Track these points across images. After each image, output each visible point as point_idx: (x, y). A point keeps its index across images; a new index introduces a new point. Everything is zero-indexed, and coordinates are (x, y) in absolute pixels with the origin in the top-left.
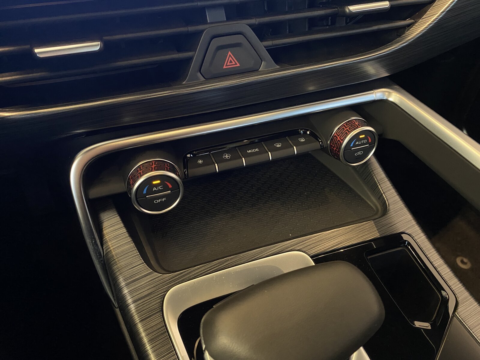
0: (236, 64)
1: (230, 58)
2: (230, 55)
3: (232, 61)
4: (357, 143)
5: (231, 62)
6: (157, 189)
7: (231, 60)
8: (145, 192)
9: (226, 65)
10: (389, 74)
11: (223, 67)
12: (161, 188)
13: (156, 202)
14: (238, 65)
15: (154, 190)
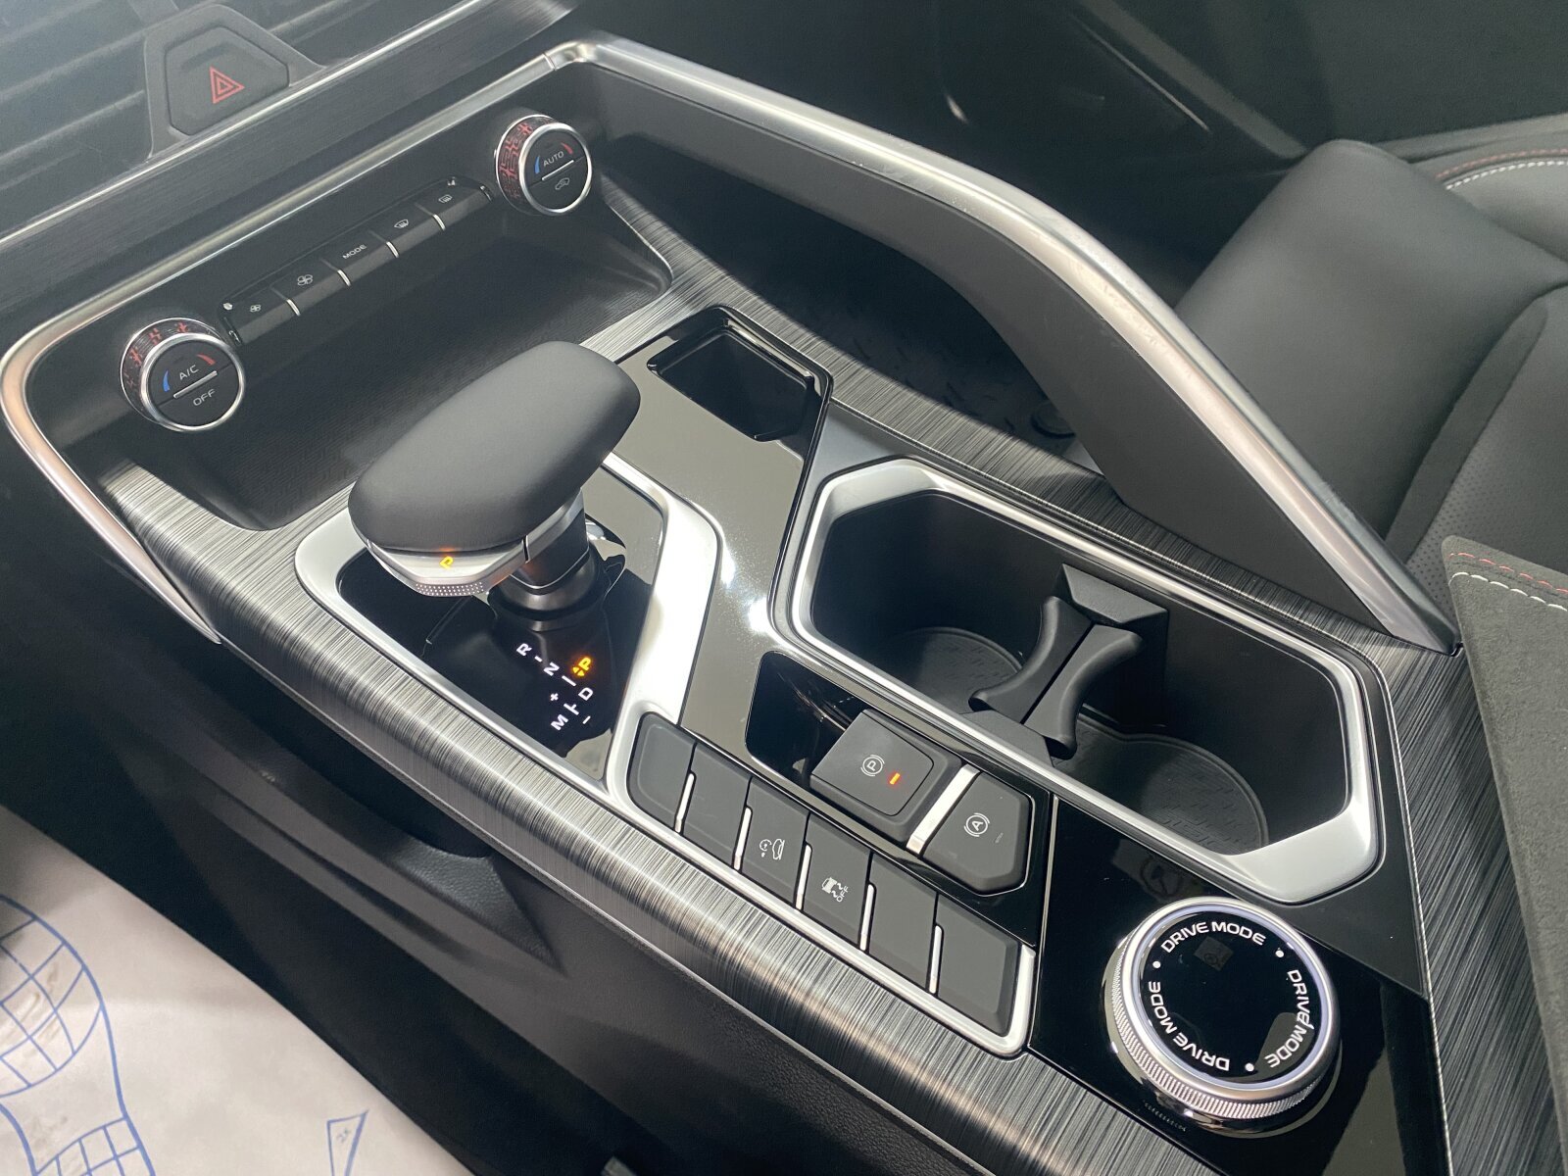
0: (235, 87)
1: (218, 80)
2: (215, 75)
3: (225, 83)
4: (546, 163)
5: (223, 86)
6: (186, 374)
7: (222, 84)
8: (166, 387)
9: (218, 96)
10: (567, 9)
11: (212, 101)
12: (194, 369)
13: (197, 402)
14: (241, 88)
15: (181, 378)
